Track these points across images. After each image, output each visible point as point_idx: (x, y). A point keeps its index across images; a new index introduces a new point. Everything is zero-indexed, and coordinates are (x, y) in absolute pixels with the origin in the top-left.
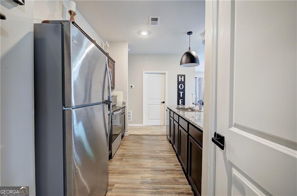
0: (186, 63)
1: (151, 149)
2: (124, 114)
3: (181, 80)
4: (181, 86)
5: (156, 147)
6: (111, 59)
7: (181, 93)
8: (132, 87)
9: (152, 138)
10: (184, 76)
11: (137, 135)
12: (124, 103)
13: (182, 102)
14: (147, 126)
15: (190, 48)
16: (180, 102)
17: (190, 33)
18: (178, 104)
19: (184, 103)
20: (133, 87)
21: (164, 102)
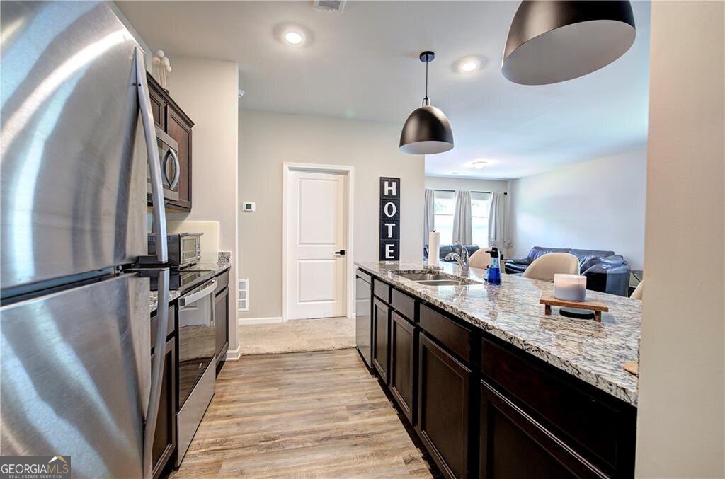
0: (419, 139)
1: (318, 404)
2: (223, 295)
3: (390, 191)
4: (390, 207)
5: (332, 395)
6: (173, 108)
7: (390, 226)
8: (249, 207)
9: (315, 360)
10: (398, 181)
11: (268, 354)
12: (224, 258)
13: (392, 251)
14: (296, 321)
15: (427, 98)
16: (388, 251)
17: (427, 55)
18: (382, 257)
19: (396, 255)
20: (253, 208)
21: (342, 253)
